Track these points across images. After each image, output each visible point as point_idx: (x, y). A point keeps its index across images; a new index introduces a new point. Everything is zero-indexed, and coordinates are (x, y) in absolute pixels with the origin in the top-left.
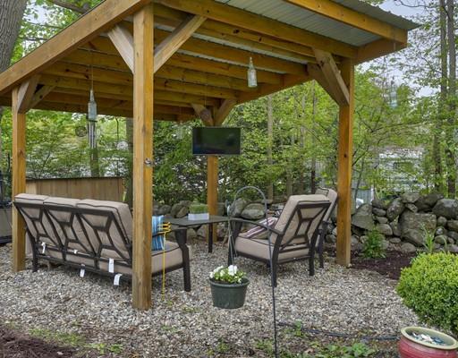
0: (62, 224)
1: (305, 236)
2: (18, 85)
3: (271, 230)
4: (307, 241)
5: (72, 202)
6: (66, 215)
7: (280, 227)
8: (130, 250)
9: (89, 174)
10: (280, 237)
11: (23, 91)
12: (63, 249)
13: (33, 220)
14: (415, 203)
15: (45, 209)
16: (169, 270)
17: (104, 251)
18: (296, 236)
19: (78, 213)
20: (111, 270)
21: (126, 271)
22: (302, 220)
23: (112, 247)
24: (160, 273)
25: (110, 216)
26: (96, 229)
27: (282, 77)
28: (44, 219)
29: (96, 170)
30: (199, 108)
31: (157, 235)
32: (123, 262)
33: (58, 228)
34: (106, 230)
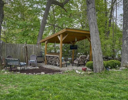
0: (52, 58)
1: (83, 61)
2: (46, 41)
3: (78, 60)
4: (83, 62)
5: (53, 56)
6: (52, 57)
7: (79, 60)
8: (59, 61)
9: (54, 52)
10: (79, 61)
11: (47, 41)
12: (52, 62)
13: (48, 58)
14: (105, 58)
15: (49, 56)
16: (64, 64)
17: (57, 62)
18: (81, 61)
19: (54, 57)
20: (57, 64)
21: (59, 64)
22: (82, 59)
23: (57, 61)
24: (63, 64)
25: (57, 57)
26: (56, 59)
27: (83, 38)
28: (49, 58)
29: (55, 51)
30: (71, 42)
31: (63, 60)
32: (59, 63)
33: (51, 59)
34: (57, 59)
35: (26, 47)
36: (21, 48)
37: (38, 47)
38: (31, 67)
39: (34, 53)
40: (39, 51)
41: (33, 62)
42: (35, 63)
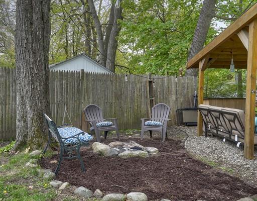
0: (216, 118)
5: (220, 109)
6: (217, 114)
8: (244, 131)
11: (203, 62)
12: (217, 128)
13: (205, 115)
15: (209, 111)
17: (233, 131)
19: (222, 113)
20: (236, 140)
21: (243, 141)
23: (236, 129)
25: (235, 115)
26: (229, 121)
28: (209, 115)
32: (241, 137)
33: (215, 120)
34: (234, 121)
35: (150, 82)
36: (136, 86)
37: (188, 83)
38: (136, 145)
39: (175, 98)
40: (190, 95)
41: (156, 126)
42: (160, 129)
